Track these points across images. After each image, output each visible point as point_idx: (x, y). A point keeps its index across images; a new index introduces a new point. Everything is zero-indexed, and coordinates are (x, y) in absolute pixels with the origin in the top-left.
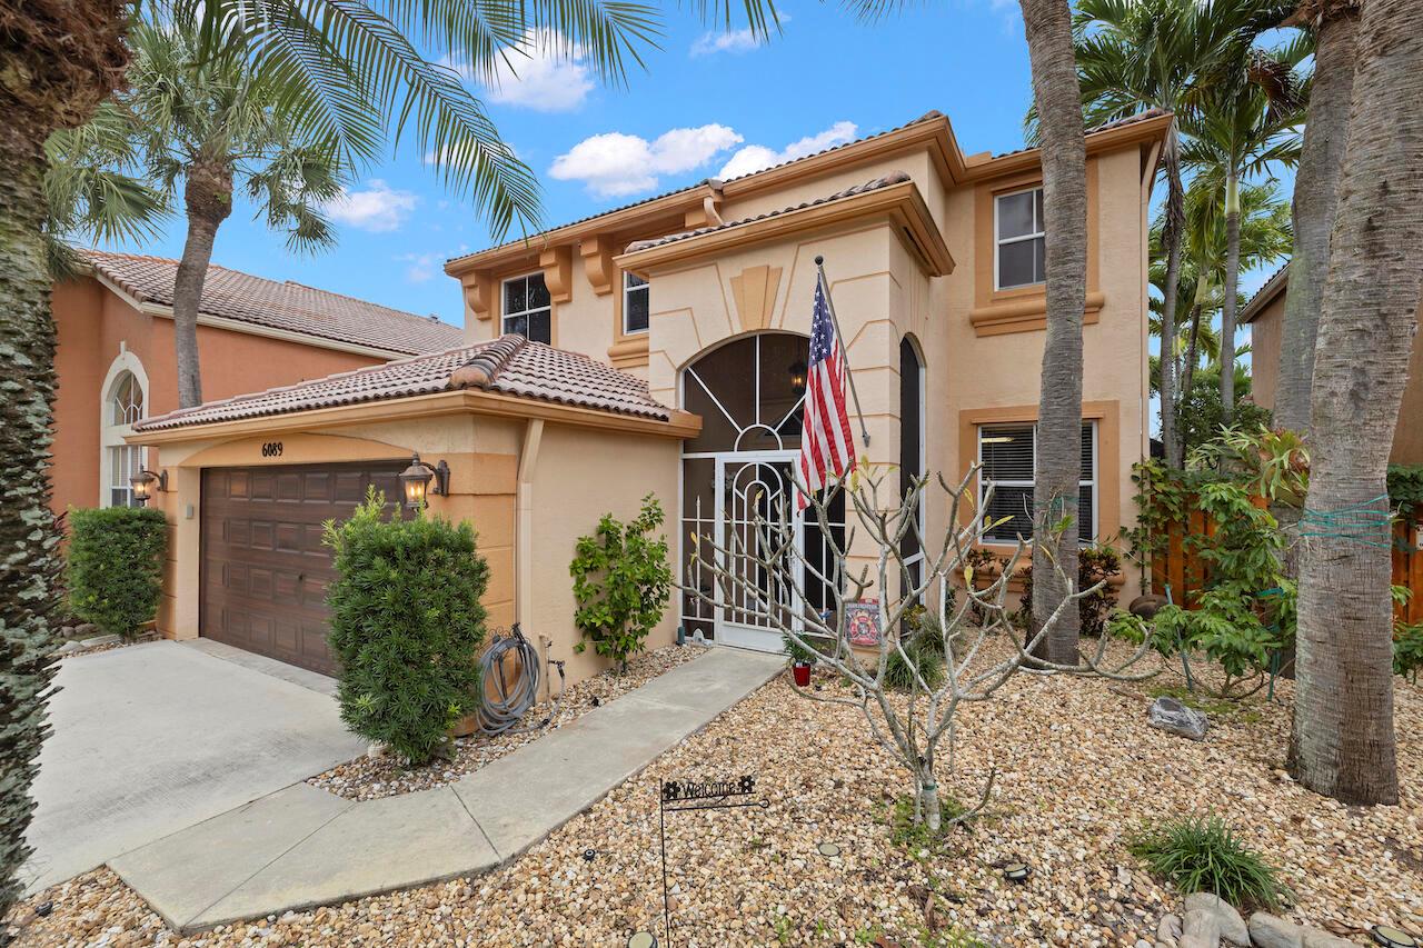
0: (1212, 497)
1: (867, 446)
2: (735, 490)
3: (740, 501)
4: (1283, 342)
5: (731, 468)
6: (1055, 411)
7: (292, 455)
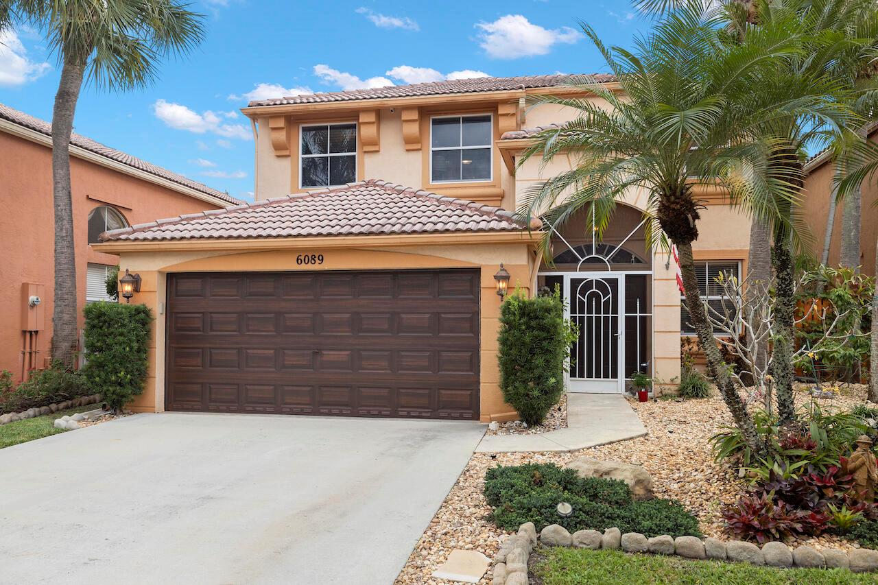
0: (837, 293)
1: (667, 269)
2: (578, 295)
3: (582, 303)
4: (843, 226)
5: (575, 282)
6: (759, 255)
7: (330, 264)
